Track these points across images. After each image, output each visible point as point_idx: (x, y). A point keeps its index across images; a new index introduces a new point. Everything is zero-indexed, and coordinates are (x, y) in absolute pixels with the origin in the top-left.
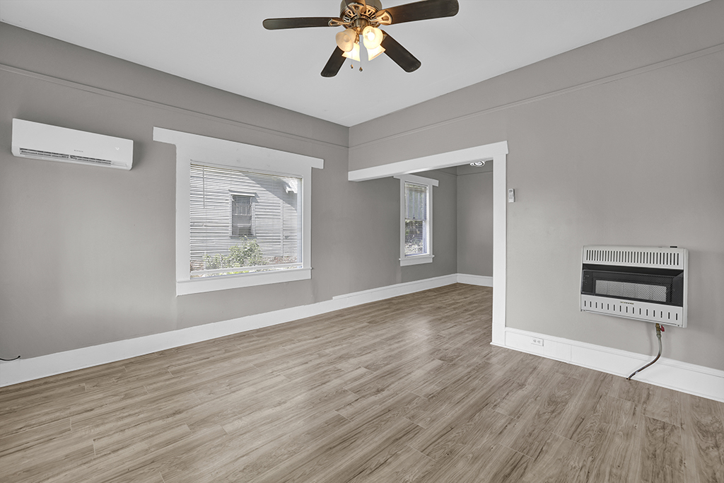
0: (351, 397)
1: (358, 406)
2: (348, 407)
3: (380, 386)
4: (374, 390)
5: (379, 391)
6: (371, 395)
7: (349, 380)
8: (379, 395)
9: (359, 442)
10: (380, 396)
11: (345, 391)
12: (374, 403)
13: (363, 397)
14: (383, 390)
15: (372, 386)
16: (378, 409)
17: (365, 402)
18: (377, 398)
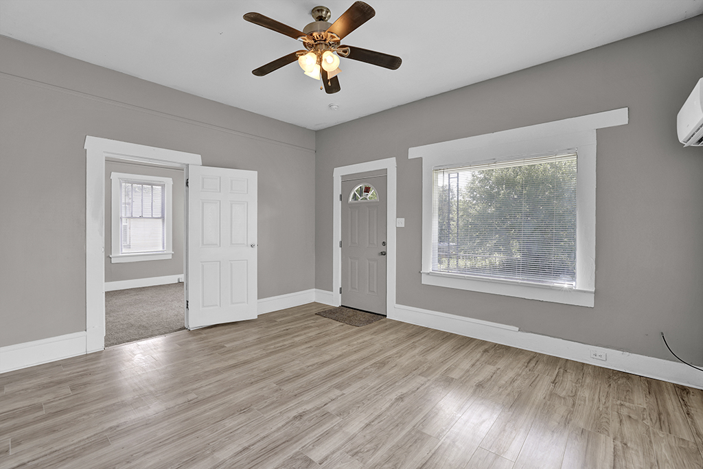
0: (332, 408)
1: (324, 399)
2: (334, 397)
3: (297, 423)
4: (305, 418)
5: (300, 416)
6: (310, 411)
7: (336, 432)
8: (301, 412)
9: (325, 375)
10: (300, 410)
11: (339, 414)
12: (308, 402)
13: (318, 409)
14: (295, 417)
15: (307, 423)
16: (305, 398)
17: (318, 403)
18: (304, 408)
